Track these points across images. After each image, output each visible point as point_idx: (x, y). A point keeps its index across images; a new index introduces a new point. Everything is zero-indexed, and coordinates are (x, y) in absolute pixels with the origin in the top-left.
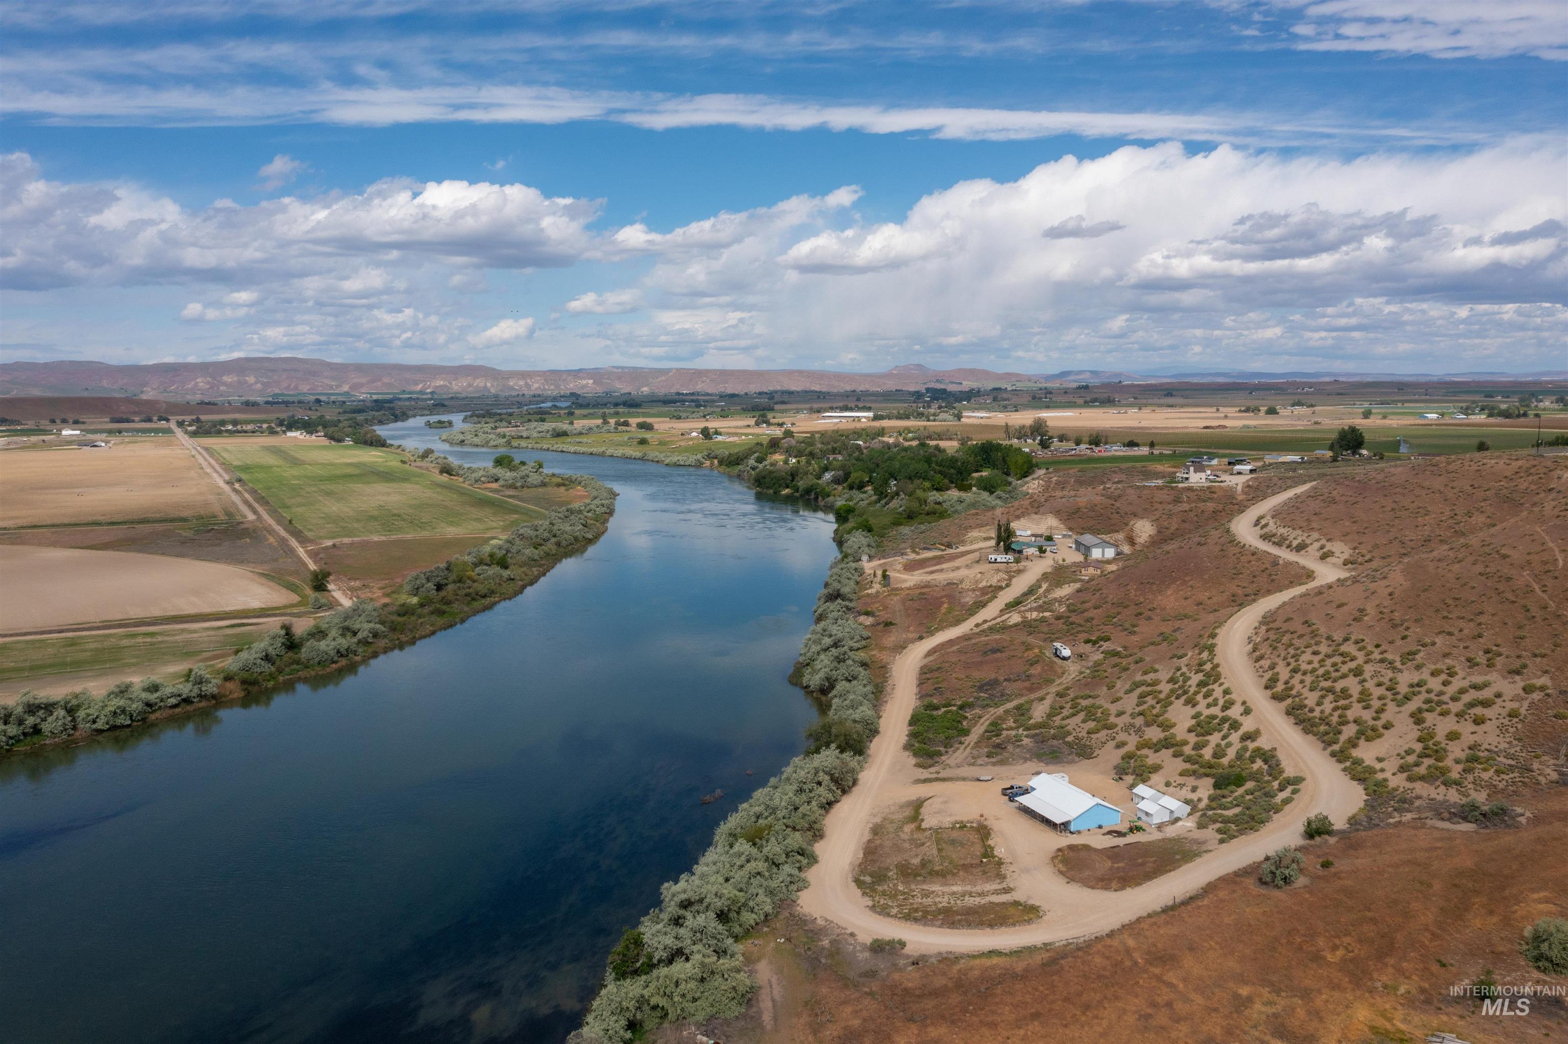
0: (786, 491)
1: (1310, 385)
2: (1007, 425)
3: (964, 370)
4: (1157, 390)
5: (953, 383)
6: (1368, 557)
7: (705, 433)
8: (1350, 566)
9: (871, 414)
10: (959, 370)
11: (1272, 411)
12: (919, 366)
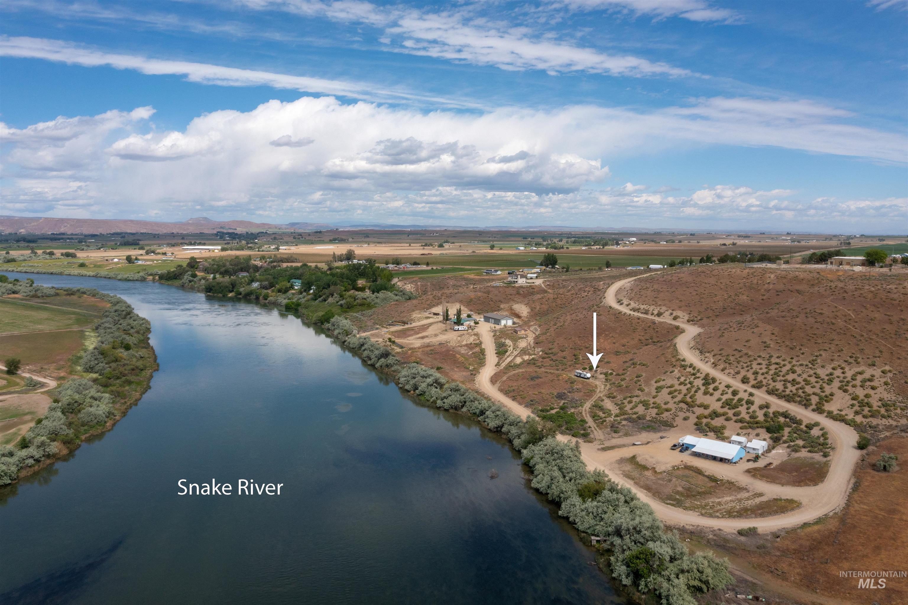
0: (230, 295)
1: (437, 232)
2: (334, 254)
3: (237, 221)
4: (360, 234)
5: (231, 229)
6: (699, 318)
7: (129, 259)
8: (691, 322)
9: (220, 247)
10: (234, 221)
11: (441, 246)
12: (206, 218)
